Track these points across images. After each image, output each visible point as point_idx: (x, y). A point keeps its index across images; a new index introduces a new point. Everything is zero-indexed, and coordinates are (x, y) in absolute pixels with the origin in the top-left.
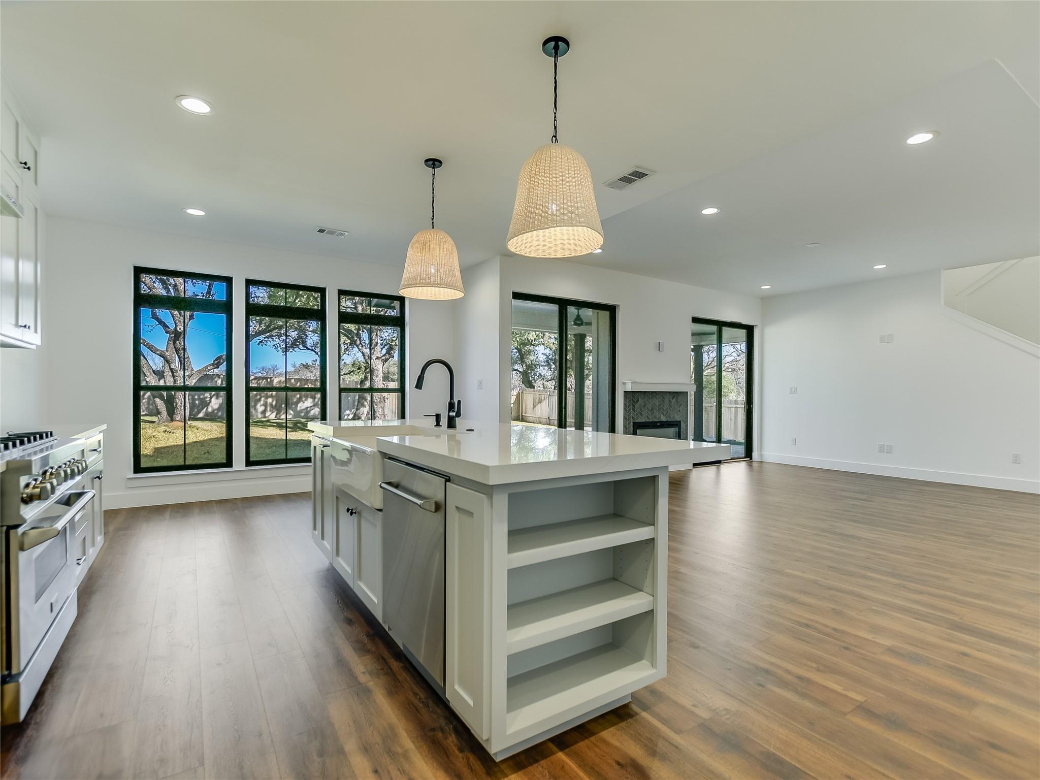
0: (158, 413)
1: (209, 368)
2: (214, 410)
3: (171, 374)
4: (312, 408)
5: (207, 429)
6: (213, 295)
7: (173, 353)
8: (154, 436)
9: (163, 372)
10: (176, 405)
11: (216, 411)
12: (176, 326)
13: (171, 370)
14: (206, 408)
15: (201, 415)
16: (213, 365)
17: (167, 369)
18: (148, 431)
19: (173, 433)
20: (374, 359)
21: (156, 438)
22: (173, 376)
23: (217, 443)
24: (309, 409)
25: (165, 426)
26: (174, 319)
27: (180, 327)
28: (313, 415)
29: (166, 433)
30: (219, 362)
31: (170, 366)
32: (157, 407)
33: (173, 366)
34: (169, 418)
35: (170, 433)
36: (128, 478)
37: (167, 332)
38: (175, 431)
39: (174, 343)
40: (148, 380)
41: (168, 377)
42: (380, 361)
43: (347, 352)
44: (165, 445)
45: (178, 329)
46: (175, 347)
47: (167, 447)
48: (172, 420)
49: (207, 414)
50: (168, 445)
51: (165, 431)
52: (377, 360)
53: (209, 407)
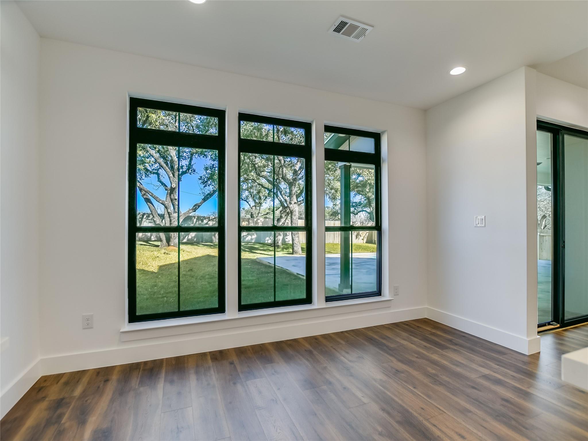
0: (160, 240)
1: (190, 212)
2: (192, 237)
3: (168, 216)
4: (247, 236)
5: (189, 251)
6: (192, 165)
7: (169, 202)
8: (158, 257)
9: (164, 215)
10: (171, 236)
11: (193, 238)
12: (171, 184)
13: (168, 213)
14: (187, 236)
15: (185, 241)
16: (192, 209)
17: (166, 213)
18: (155, 253)
19: (169, 254)
20: (293, 204)
21: (159, 258)
22: (170, 217)
23: (196, 261)
24: (245, 237)
25: (164, 249)
26: (170, 180)
27: (174, 185)
28: (247, 240)
29: (165, 254)
30: (196, 208)
31: (167, 211)
32: (160, 237)
33: (169, 211)
34: (167, 244)
35: (167, 254)
36: (121, 332)
37: (166, 190)
38: (170, 253)
39: (170, 195)
40: (155, 219)
41: (166, 217)
42: (297, 205)
43: (265, 202)
44: (164, 264)
45: (172, 186)
46: (170, 198)
47: (166, 265)
48: (169, 245)
49: (188, 240)
50: (166, 263)
51: (164, 253)
52: (295, 205)
53: (189, 235)
